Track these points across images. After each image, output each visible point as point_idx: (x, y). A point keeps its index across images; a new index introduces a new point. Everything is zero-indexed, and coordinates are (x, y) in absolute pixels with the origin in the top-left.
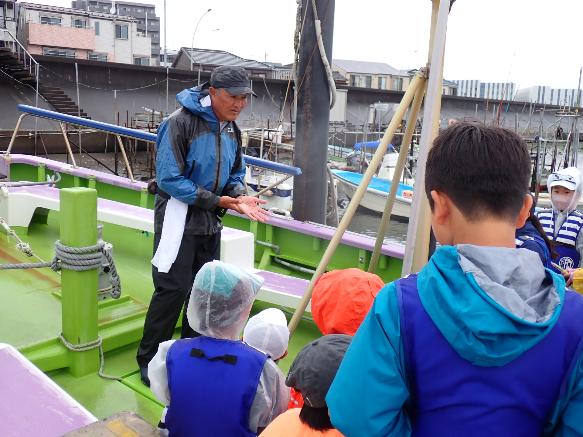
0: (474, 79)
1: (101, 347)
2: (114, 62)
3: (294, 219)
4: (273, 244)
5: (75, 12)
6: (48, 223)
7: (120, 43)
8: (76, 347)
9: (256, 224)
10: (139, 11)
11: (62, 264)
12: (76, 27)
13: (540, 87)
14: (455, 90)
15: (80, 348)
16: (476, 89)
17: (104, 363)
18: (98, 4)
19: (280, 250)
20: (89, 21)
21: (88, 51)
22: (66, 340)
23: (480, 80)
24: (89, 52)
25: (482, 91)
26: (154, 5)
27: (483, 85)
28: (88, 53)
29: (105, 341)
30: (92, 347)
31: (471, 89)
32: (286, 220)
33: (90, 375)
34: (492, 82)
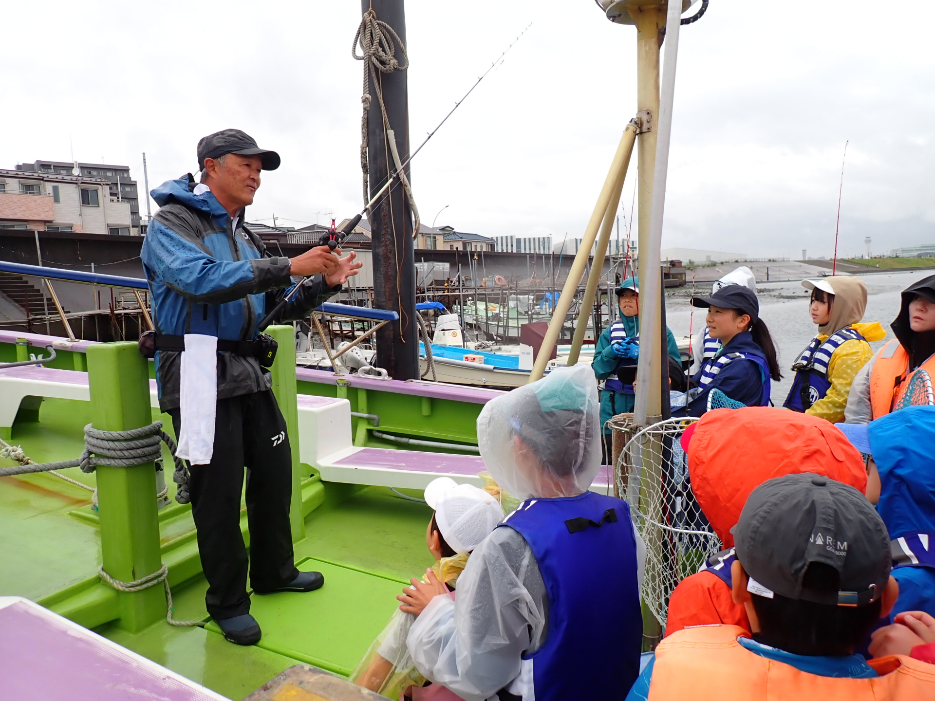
0: (509, 235)
1: (166, 581)
2: (82, 232)
3: (393, 379)
4: (369, 413)
5: (24, 174)
6: (40, 420)
7: (89, 211)
8: (129, 585)
9: (345, 389)
10: (109, 174)
11: (99, 460)
12: (27, 193)
13: (576, 240)
14: (492, 246)
15: (137, 586)
16: (512, 246)
17: (173, 605)
18: (52, 167)
19: (379, 420)
20: (44, 186)
21: (46, 222)
22: (112, 577)
23: (515, 236)
24: (47, 224)
25: (519, 246)
26: (128, 167)
27: (518, 241)
28: (45, 225)
29: (172, 570)
30: (155, 582)
31: (507, 245)
32: (383, 380)
33: (154, 626)
34: (527, 237)
